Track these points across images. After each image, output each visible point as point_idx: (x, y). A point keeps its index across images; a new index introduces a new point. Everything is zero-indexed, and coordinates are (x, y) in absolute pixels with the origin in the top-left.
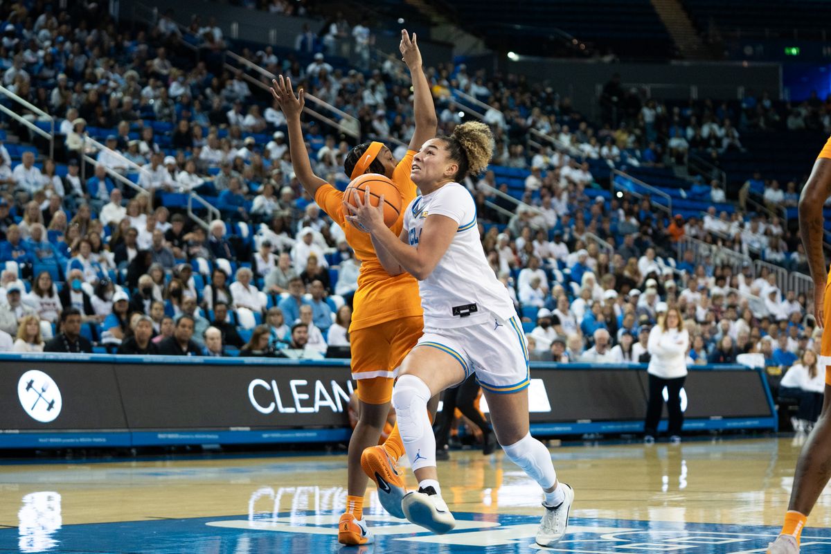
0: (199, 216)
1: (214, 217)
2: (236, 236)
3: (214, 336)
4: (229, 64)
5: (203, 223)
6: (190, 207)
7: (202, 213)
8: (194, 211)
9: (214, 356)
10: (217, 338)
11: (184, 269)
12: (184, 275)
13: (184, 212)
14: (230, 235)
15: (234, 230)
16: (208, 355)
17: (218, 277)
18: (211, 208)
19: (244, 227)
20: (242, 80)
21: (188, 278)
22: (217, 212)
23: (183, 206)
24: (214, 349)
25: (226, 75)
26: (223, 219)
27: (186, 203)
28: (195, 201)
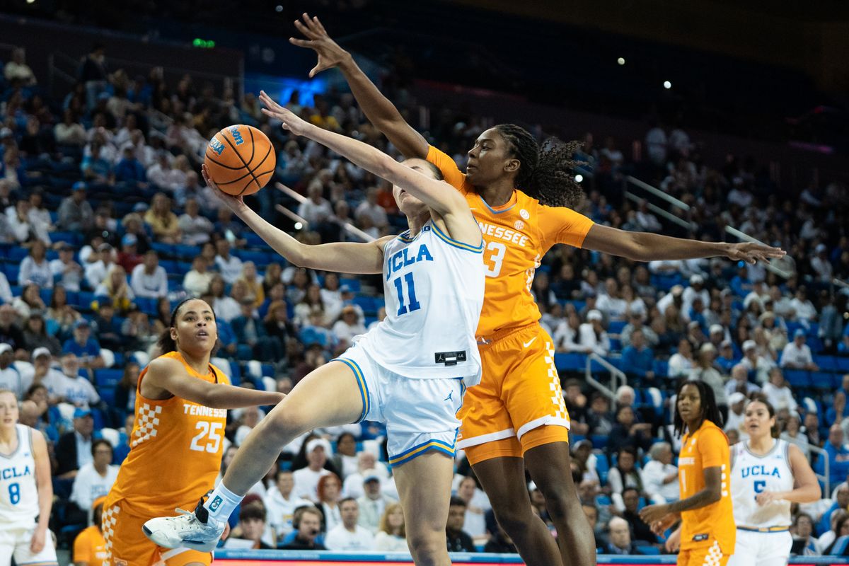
0: (600, 381)
1: (619, 384)
2: (646, 405)
3: (621, 528)
4: (631, 192)
5: (605, 390)
6: (588, 370)
7: (604, 376)
8: (593, 375)
9: (621, 553)
10: (625, 530)
11: (581, 447)
12: (582, 453)
13: (581, 377)
14: (639, 404)
15: (644, 397)
16: (614, 553)
17: (625, 458)
18: (615, 371)
19: (655, 393)
20: (648, 212)
21: (586, 457)
22: (623, 376)
23: (581, 369)
24: (622, 544)
25: (626, 206)
26: (630, 384)
27: (584, 365)
28: (594, 363)
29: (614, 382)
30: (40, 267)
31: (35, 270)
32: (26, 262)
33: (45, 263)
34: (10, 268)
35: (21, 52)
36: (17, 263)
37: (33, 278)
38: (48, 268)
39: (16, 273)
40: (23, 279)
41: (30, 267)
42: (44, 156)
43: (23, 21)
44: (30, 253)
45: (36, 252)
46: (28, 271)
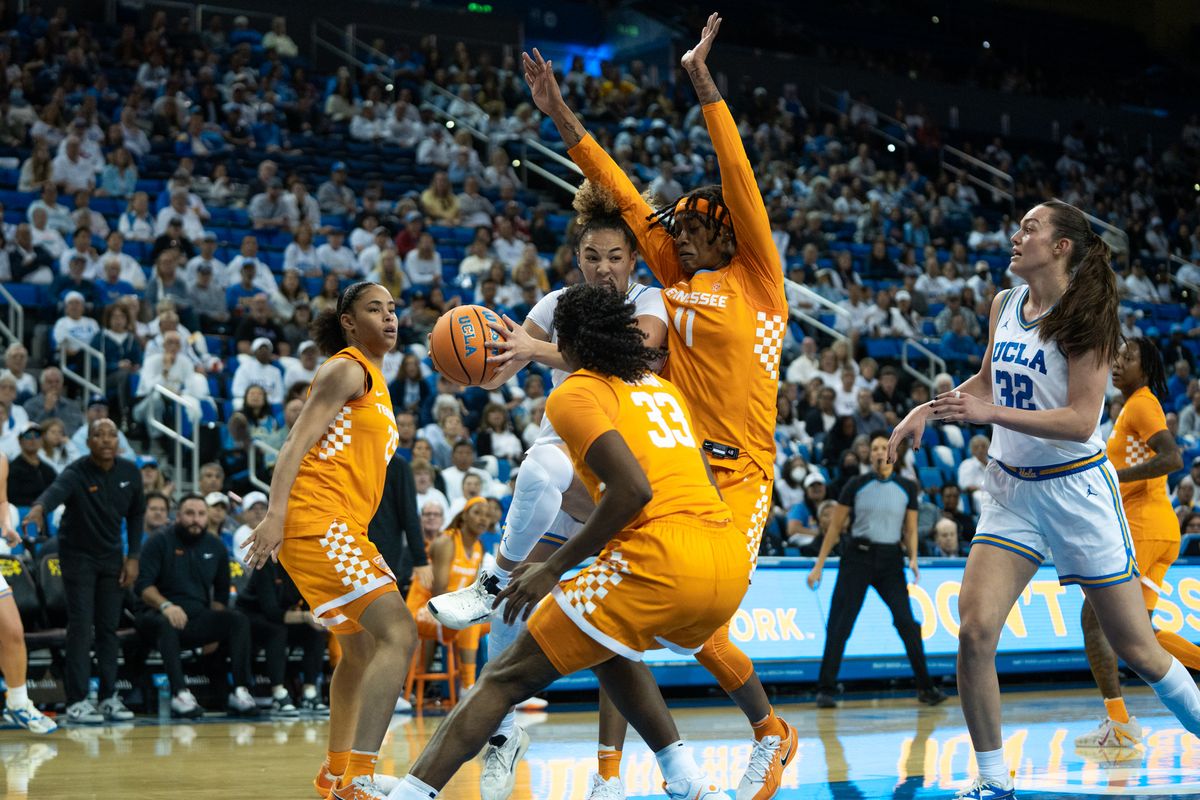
0: (917, 368)
1: (938, 370)
3: (948, 531)
4: (948, 162)
5: (924, 379)
6: (904, 356)
7: (921, 363)
8: (910, 362)
9: (947, 556)
10: (952, 534)
13: (898, 363)
16: (940, 555)
18: (933, 358)
20: (968, 184)
22: (942, 363)
23: (897, 356)
24: (947, 549)
25: (945, 177)
26: (949, 371)
27: (900, 352)
28: (911, 349)
29: (932, 369)
30: (306, 254)
31: (301, 257)
32: (291, 248)
33: (312, 249)
34: (273, 256)
35: (280, 21)
36: (282, 250)
37: (299, 265)
38: (315, 255)
39: (281, 260)
40: (289, 266)
41: (295, 254)
44: (295, 239)
45: (303, 237)
46: (293, 257)
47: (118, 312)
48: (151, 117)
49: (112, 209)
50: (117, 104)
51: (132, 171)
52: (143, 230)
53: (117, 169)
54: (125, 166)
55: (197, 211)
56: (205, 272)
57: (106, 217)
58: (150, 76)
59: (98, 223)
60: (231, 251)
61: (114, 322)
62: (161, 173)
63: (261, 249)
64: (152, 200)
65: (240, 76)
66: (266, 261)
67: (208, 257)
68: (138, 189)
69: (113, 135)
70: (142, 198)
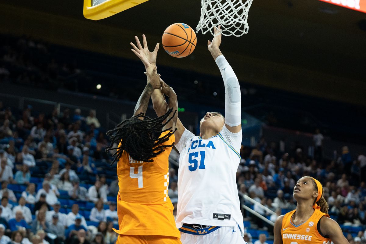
30: (100, 213)
31: (98, 214)
32: (94, 210)
33: (103, 211)
34: (86, 212)
35: (94, 112)
36: (90, 210)
37: (97, 218)
38: (104, 214)
39: (89, 215)
40: (92, 218)
41: (95, 213)
42: (104, 161)
43: (95, 97)
44: (96, 206)
45: (99, 205)
46: (94, 214)
47: (18, 234)
48: (36, 150)
49: (18, 189)
50: (22, 144)
51: (29, 175)
52: (31, 199)
53: (22, 173)
54: (26, 172)
55: (54, 191)
56: (55, 218)
57: (15, 193)
58: (36, 133)
59: (11, 194)
60: (68, 210)
61: (16, 238)
62: (40, 175)
63: (80, 210)
64: (36, 186)
65: (76, 134)
66: (83, 215)
67: (57, 211)
68: (31, 181)
69: (19, 157)
70: (32, 186)
